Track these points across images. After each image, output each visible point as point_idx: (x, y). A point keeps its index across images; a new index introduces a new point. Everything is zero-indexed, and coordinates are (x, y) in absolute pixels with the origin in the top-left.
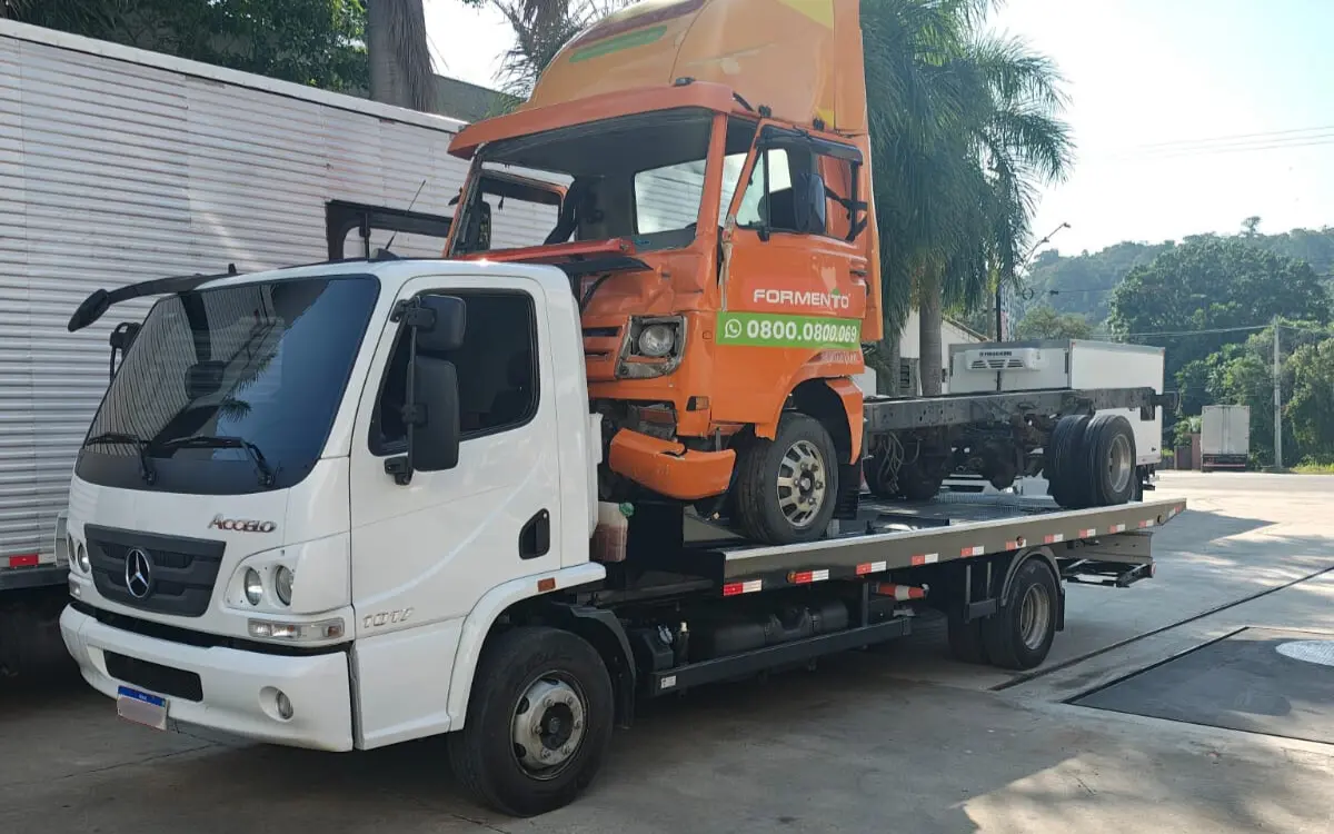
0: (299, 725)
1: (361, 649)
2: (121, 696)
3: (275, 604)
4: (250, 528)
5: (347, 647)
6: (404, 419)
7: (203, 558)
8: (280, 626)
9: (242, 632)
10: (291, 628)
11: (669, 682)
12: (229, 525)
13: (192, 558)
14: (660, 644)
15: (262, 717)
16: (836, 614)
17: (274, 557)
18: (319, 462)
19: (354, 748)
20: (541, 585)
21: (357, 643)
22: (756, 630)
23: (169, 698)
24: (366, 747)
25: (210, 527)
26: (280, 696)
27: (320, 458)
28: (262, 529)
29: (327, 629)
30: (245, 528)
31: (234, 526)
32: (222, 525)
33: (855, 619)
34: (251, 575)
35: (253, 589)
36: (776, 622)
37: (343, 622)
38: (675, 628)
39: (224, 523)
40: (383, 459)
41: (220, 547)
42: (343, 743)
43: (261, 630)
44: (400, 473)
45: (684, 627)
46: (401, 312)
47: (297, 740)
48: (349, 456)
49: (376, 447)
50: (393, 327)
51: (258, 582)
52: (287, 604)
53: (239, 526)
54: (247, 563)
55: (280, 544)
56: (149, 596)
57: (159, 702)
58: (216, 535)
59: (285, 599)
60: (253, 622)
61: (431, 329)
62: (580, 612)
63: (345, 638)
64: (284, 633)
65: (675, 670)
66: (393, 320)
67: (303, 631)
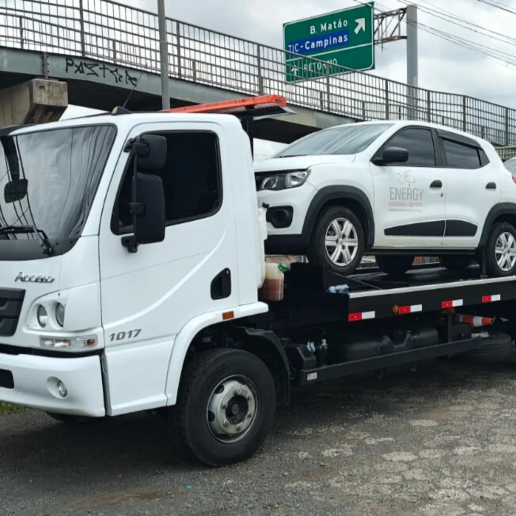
0: (71, 400)
1: (108, 354)
3: (56, 327)
4: (40, 280)
5: (100, 352)
6: (131, 212)
7: (12, 300)
8: (58, 340)
9: (36, 345)
10: (65, 340)
11: (313, 376)
12: (27, 279)
13: (6, 300)
14: (307, 353)
15: (49, 396)
16: (429, 334)
17: (54, 297)
18: (80, 239)
19: (106, 415)
20: (225, 315)
21: (106, 350)
22: (373, 345)
24: (113, 414)
25: (16, 280)
26: (59, 383)
27: (80, 236)
28: (46, 281)
29: (86, 341)
30: (36, 281)
32: (23, 280)
34: (41, 310)
35: (42, 318)
36: (387, 340)
37: (96, 336)
38: (318, 343)
39: (25, 278)
40: (120, 237)
41: (23, 293)
42: (98, 411)
43: (48, 343)
44: (130, 246)
45: (324, 343)
46: (130, 146)
47: (71, 410)
48: (99, 235)
49: (115, 229)
50: (125, 156)
51: (45, 314)
52: (62, 326)
53: (34, 279)
54: (39, 302)
55: (57, 289)
58: (19, 286)
59: (61, 323)
60: (44, 339)
61: (147, 156)
62: (251, 332)
63: (99, 346)
64: (61, 344)
65: (317, 369)
66: (126, 151)
67: (72, 342)
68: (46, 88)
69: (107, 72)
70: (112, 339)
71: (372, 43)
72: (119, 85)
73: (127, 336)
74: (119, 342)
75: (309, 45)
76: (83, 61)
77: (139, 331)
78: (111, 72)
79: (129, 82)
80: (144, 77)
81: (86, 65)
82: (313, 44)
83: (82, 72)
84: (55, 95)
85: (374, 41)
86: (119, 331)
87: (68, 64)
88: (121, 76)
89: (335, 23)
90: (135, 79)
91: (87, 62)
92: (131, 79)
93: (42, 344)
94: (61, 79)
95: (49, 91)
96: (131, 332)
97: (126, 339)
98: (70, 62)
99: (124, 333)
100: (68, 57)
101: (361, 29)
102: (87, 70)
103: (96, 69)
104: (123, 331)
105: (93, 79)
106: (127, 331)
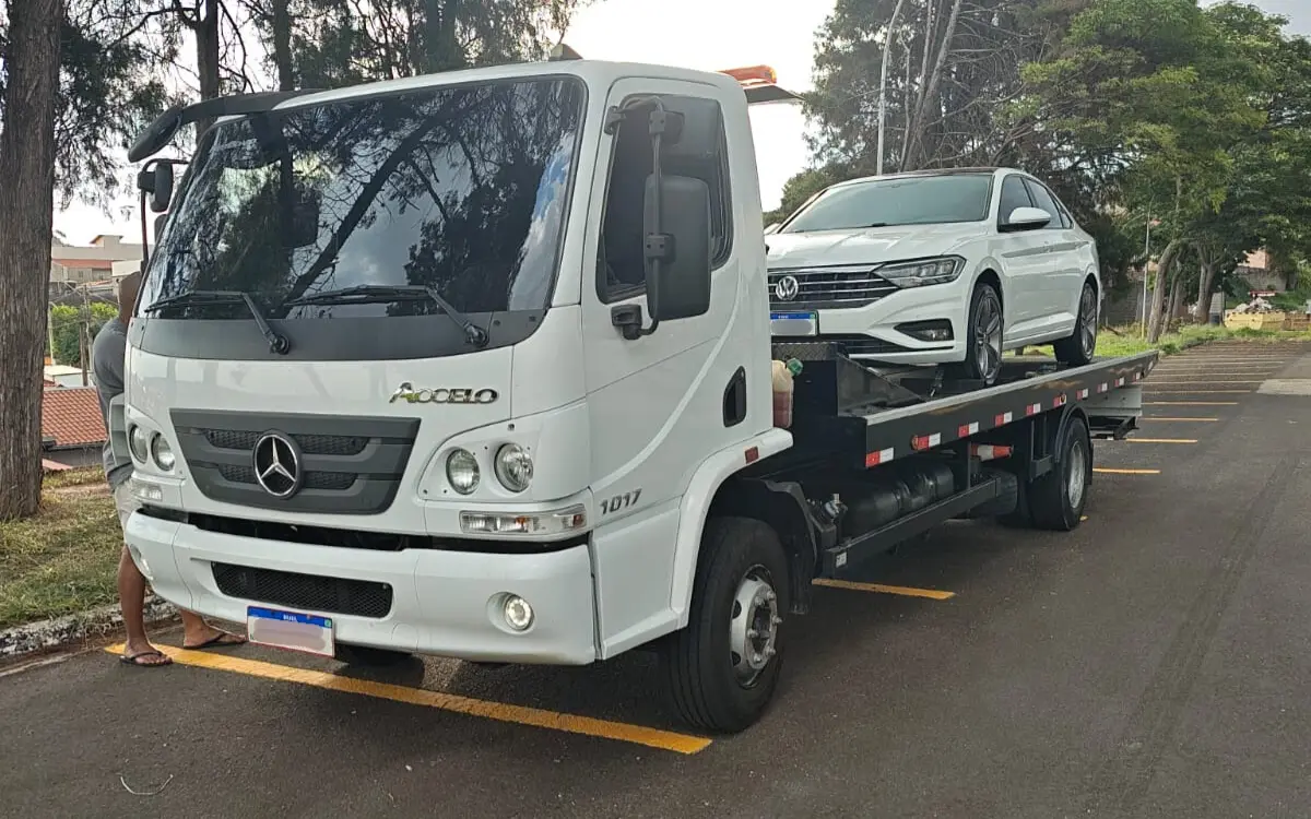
0: (538, 637)
2: (253, 620)
4: (458, 400)
5: (586, 539)
7: (383, 440)
8: (506, 518)
9: (455, 530)
10: (522, 520)
11: (842, 559)
12: (425, 397)
13: (367, 440)
16: (946, 479)
17: (500, 433)
18: (550, 313)
19: (595, 658)
20: (748, 453)
23: (334, 616)
24: (606, 655)
25: (393, 401)
27: (550, 307)
28: (476, 400)
29: (571, 518)
30: (451, 399)
31: (433, 399)
32: (413, 399)
33: (959, 484)
35: (459, 475)
36: (906, 491)
37: (583, 507)
39: (417, 395)
40: (610, 307)
41: (415, 424)
42: (581, 654)
43: (477, 525)
45: (837, 499)
46: (614, 121)
48: (580, 303)
50: (608, 141)
52: (513, 490)
53: (442, 397)
54: (456, 443)
55: (507, 417)
56: (295, 493)
57: (320, 622)
58: (403, 411)
59: (510, 484)
60: (468, 517)
63: (586, 526)
65: (844, 547)
66: (607, 131)
67: (541, 522)
70: (605, 512)
73: (624, 502)
74: (615, 514)
77: (638, 493)
86: (614, 495)
93: (464, 527)
96: (628, 498)
97: (623, 510)
99: (620, 498)
104: (617, 495)
106: (623, 495)
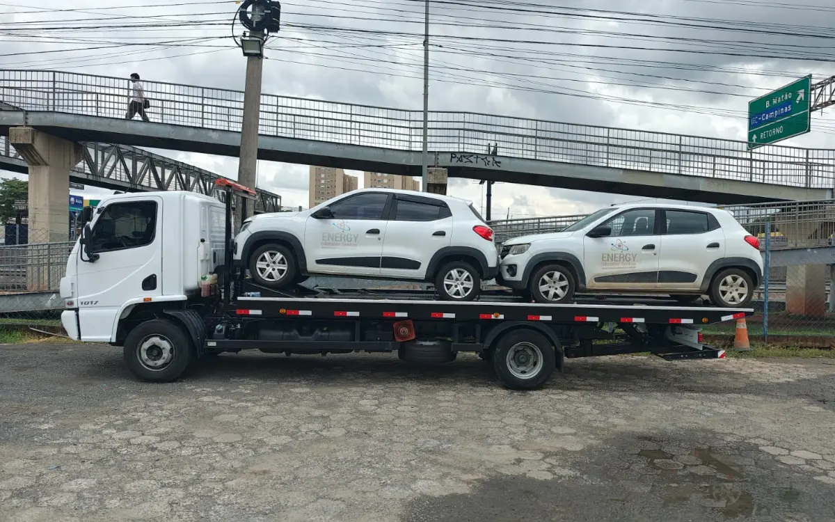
1: (80, 312)
11: (212, 344)
20: (145, 299)
21: (79, 309)
22: (282, 333)
37: (75, 301)
48: (77, 253)
63: (75, 306)
65: (215, 340)
68: (433, 173)
69: (479, 159)
70: (82, 304)
71: (808, 110)
72: (487, 167)
74: (86, 306)
75: (765, 117)
76: (462, 154)
77: (96, 302)
78: (483, 159)
79: (495, 164)
80: (507, 161)
81: (464, 156)
82: (767, 115)
83: (461, 161)
84: (439, 177)
85: (810, 108)
86: (86, 300)
87: (452, 157)
88: (489, 162)
89: (783, 96)
90: (500, 162)
91: (465, 155)
92: (496, 162)
94: (444, 167)
95: (435, 175)
96: (92, 302)
97: (90, 305)
98: (454, 156)
100: (452, 153)
101: (801, 98)
102: (464, 160)
103: (472, 159)
104: (88, 301)
105: (469, 165)
